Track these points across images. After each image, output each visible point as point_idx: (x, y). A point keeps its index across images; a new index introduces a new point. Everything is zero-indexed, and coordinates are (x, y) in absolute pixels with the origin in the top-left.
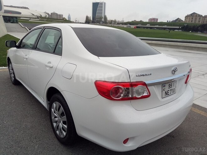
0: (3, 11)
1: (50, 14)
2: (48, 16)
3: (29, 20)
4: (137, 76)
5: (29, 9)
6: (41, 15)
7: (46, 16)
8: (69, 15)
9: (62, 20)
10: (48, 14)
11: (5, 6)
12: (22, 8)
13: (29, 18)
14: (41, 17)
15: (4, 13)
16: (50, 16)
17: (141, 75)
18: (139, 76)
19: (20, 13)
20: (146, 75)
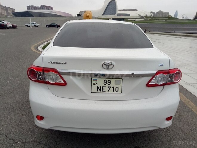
0: (116, 14)
1: (156, 13)
2: (153, 15)
3: (134, 20)
4: (49, 63)
5: (137, 10)
6: (147, 15)
7: (151, 15)
8: (177, 12)
9: (166, 18)
10: (154, 13)
11: (118, 10)
12: (131, 10)
13: (135, 18)
14: (146, 17)
15: (117, 16)
16: (155, 15)
17: (54, 63)
18: (51, 63)
19: (129, 15)
20: (60, 63)
